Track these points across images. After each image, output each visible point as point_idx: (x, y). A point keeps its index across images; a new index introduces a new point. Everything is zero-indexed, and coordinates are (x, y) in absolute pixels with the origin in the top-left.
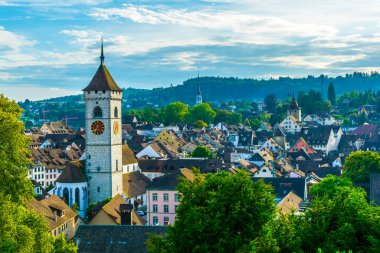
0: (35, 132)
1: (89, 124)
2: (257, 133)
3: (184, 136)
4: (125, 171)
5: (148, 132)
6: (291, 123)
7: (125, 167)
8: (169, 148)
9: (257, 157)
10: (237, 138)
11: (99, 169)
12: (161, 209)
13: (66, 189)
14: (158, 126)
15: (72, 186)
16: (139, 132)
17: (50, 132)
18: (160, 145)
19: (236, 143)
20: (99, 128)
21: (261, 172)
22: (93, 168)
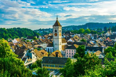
0: (47, 35)
1: (54, 34)
2: (99, 36)
3: (81, 37)
4: (63, 45)
5: (73, 36)
6: (108, 34)
7: (63, 44)
8: (75, 39)
9: (96, 42)
10: (93, 37)
11: (56, 44)
12: (69, 53)
13: (48, 48)
14: (76, 34)
15: (50, 48)
16: (71, 36)
17: (51, 35)
18: (73, 39)
19: (93, 38)
20: (56, 35)
21: (95, 45)
22: (55, 44)
